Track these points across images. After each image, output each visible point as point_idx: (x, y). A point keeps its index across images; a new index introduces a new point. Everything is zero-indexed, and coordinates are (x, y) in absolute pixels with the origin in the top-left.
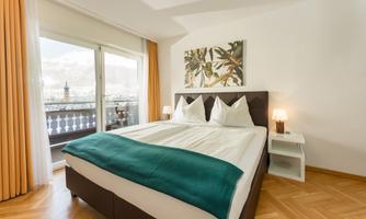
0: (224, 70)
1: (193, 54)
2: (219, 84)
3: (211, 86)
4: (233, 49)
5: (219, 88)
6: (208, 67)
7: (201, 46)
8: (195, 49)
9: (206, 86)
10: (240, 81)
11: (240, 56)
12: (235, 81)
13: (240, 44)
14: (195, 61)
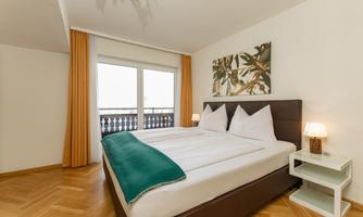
0: (250, 77)
1: (220, 63)
2: (245, 92)
3: (236, 94)
4: (260, 53)
5: (245, 97)
6: (234, 75)
7: (227, 54)
8: (221, 57)
9: (232, 95)
10: (267, 89)
11: (268, 60)
12: (262, 88)
13: (268, 46)
14: (222, 69)
